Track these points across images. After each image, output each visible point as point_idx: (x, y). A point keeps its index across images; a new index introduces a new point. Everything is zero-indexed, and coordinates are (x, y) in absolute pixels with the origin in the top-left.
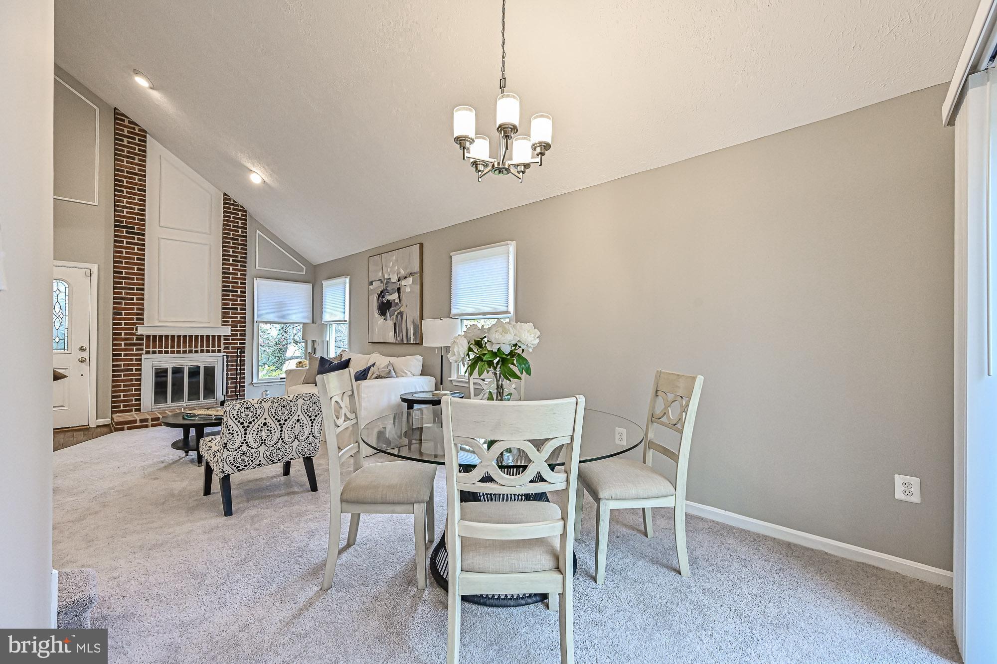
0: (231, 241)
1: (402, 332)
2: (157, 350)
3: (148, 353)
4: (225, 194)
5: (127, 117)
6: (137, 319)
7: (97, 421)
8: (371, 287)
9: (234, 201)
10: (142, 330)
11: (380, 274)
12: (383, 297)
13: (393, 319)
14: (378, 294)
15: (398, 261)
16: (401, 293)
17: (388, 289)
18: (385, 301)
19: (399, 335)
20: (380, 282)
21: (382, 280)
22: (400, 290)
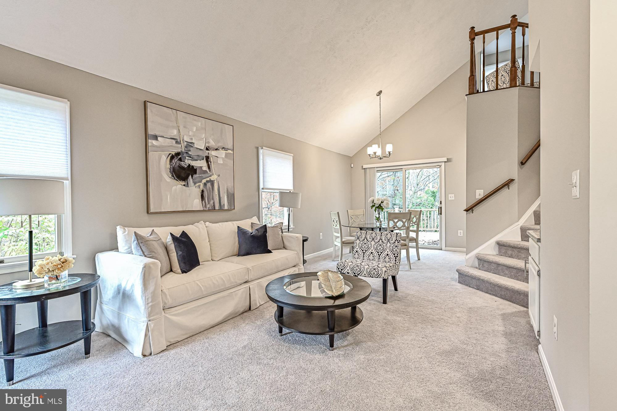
1: (213, 199)
8: (154, 142)
11: (175, 133)
12: (180, 160)
13: (199, 186)
14: (170, 154)
15: (205, 129)
16: (211, 162)
17: (190, 153)
18: (186, 166)
19: (209, 203)
20: (174, 141)
21: (179, 141)
22: (209, 159)
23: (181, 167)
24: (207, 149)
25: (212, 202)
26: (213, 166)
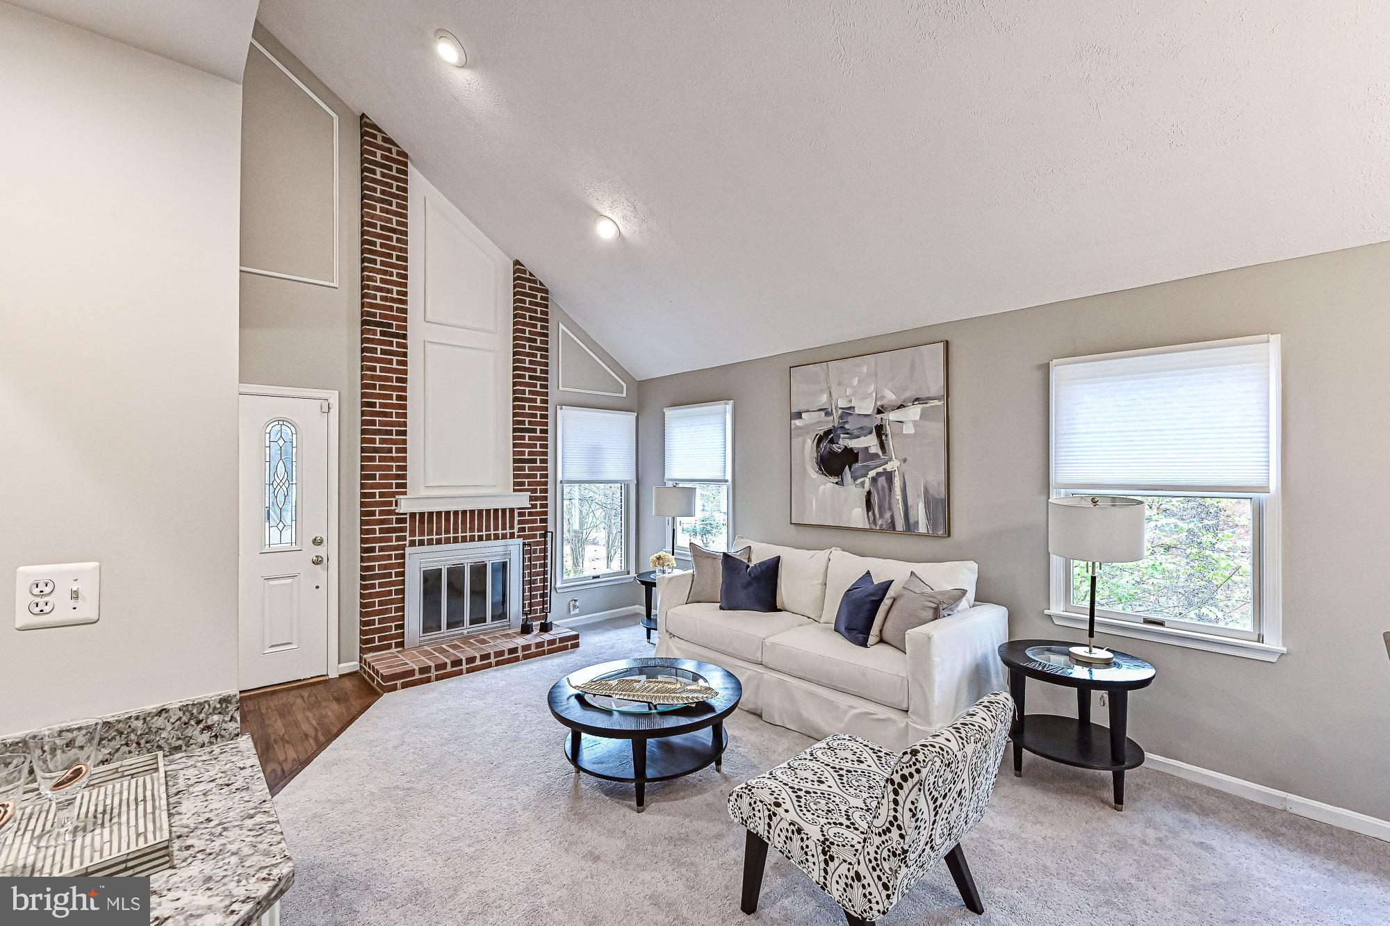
0: (527, 344)
1: (890, 509)
2: (426, 538)
3: (412, 544)
4: (517, 263)
5: (380, 131)
6: (398, 486)
7: (341, 665)
8: (798, 422)
9: (531, 274)
10: (406, 506)
11: (824, 399)
12: (832, 441)
13: (863, 484)
14: (817, 435)
15: (876, 375)
16: (886, 436)
17: (847, 426)
18: (840, 450)
19: (881, 516)
20: (823, 413)
21: (830, 410)
22: (883, 430)
23: (832, 453)
24: (879, 412)
25: (888, 515)
26: (890, 443)
